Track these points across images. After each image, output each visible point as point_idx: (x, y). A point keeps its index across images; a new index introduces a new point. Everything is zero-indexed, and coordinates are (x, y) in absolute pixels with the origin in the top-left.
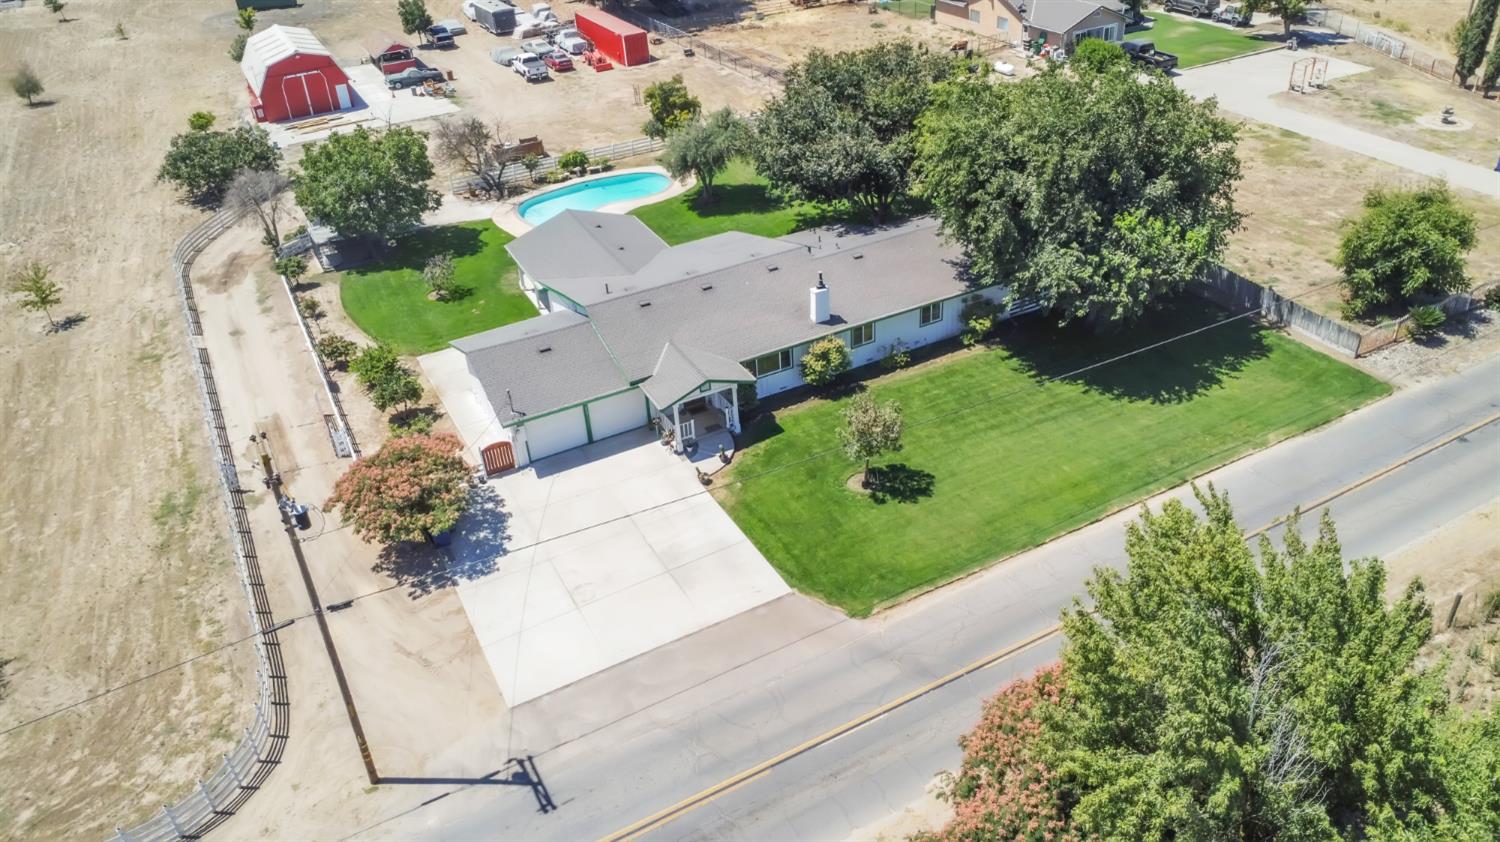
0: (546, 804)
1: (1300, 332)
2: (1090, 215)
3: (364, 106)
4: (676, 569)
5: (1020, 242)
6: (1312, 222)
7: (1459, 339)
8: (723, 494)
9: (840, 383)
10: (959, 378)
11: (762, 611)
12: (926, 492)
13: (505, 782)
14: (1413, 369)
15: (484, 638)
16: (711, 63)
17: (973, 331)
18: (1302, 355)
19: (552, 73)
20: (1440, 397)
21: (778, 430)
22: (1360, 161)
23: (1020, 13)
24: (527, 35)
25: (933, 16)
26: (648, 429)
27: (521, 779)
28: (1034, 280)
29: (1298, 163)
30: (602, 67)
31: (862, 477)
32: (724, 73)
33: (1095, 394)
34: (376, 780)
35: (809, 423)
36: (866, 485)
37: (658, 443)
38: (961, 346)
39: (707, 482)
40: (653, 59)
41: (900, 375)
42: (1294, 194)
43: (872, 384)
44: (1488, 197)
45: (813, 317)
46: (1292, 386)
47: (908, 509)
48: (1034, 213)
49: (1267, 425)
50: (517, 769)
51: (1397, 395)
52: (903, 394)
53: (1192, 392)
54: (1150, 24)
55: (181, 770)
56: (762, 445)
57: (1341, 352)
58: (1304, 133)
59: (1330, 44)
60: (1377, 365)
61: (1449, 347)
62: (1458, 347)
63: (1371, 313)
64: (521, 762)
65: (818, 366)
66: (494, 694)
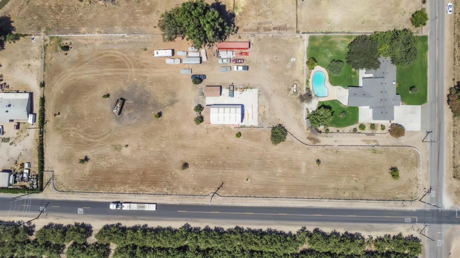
4: (413, 112)
11: (422, 109)
20: (431, 33)
30: (246, 54)
39: (403, 105)
51: (428, 37)
66: (419, 132)
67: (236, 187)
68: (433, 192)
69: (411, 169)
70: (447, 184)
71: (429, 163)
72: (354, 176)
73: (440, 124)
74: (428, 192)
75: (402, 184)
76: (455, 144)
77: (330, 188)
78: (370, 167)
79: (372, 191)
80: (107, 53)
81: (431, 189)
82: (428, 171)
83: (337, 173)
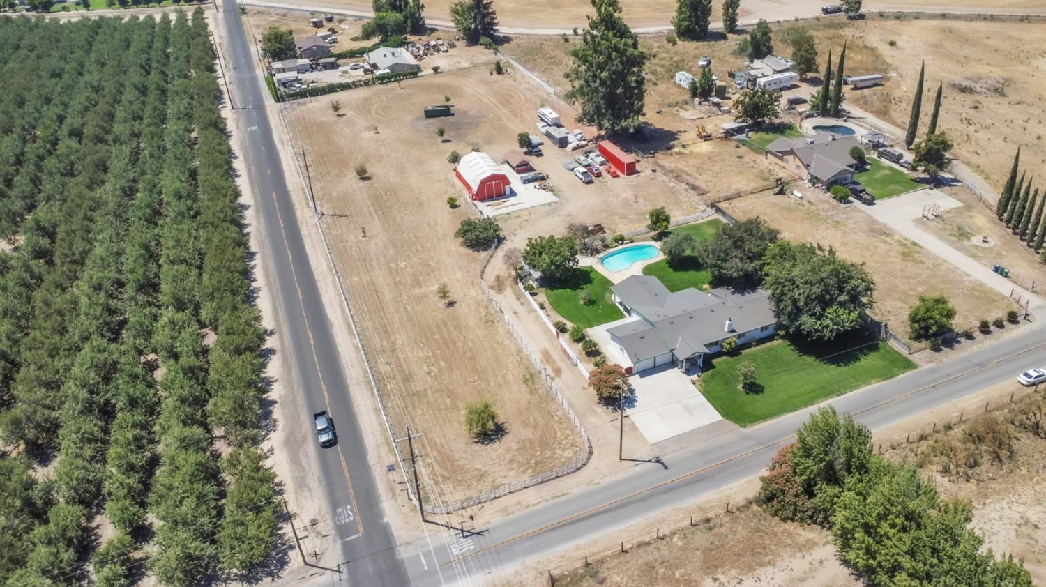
0: (666, 468)
1: (892, 343)
2: (818, 309)
3: (516, 195)
4: (689, 410)
5: (797, 312)
6: (912, 293)
7: (948, 349)
8: (700, 387)
9: (734, 352)
10: (773, 352)
11: (714, 424)
12: (762, 392)
13: (654, 462)
14: (927, 360)
16: (664, 178)
17: (779, 334)
18: (892, 352)
19: (594, 178)
20: (933, 370)
21: (714, 367)
22: (940, 261)
23: (807, 166)
24: (574, 149)
25: (766, 155)
26: (673, 363)
27: (658, 461)
28: (800, 325)
29: (914, 261)
30: (615, 176)
31: (742, 385)
32: (672, 185)
33: (818, 361)
34: (621, 459)
35: (724, 365)
36: (743, 388)
37: (676, 369)
38: (774, 339)
39: (694, 383)
40: (638, 172)
41: (753, 349)
42: (908, 278)
43: (744, 352)
44: (985, 285)
45: (726, 329)
46: (884, 363)
47: (756, 397)
48: (801, 304)
49: (873, 377)
51: (919, 369)
52: (754, 358)
53: (849, 362)
54: (868, 167)
55: (568, 454)
56: (710, 372)
57: (904, 352)
58: (921, 244)
59: (950, 186)
60: (915, 358)
61: (943, 352)
62: (946, 353)
63: (918, 337)
64: (657, 458)
65: (728, 347)
66: (645, 441)
67: (345, 230)
68: (469, 545)
69: (519, 467)
70: (517, 573)
71: (565, 498)
72: (440, 365)
73: (704, 479)
74: (463, 531)
75: (461, 463)
76: (671, 538)
77: (392, 338)
78: (480, 384)
79: (414, 408)
80: (515, 93)
81: (478, 534)
82: (534, 505)
83: (437, 337)
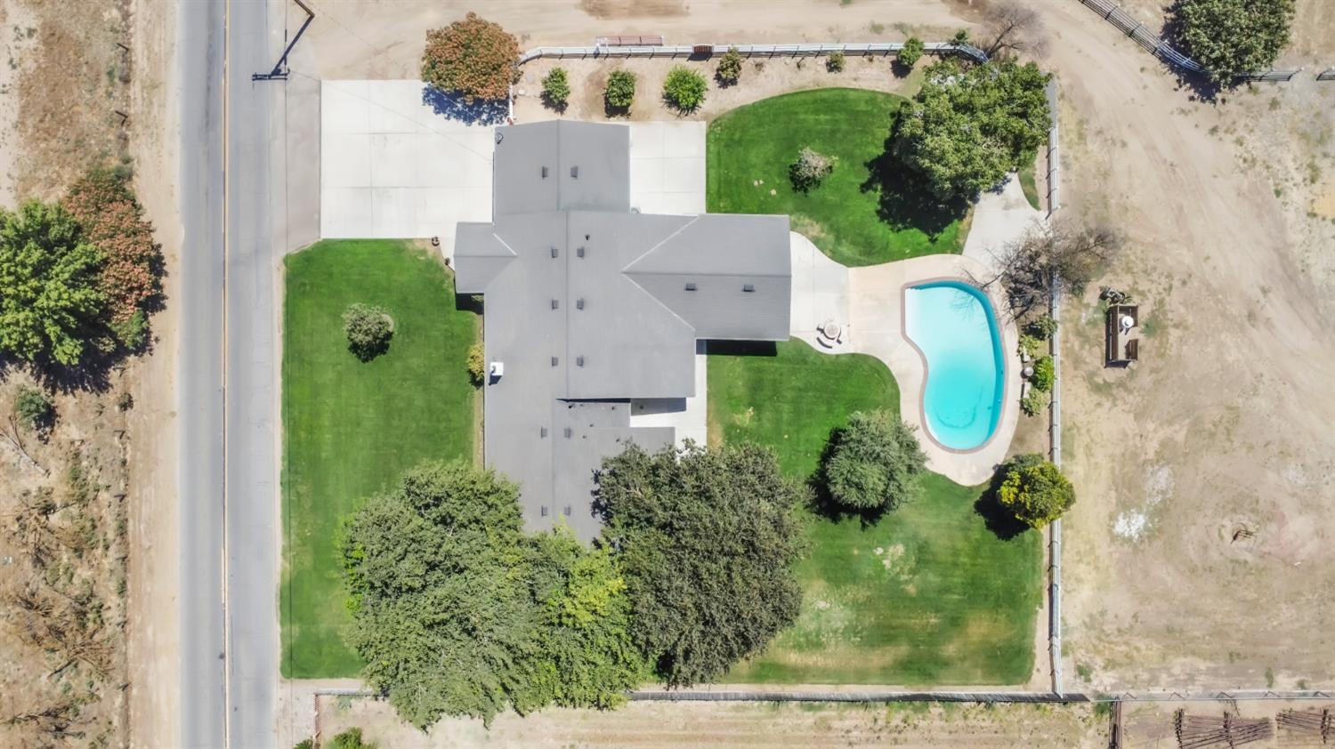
0: (256, 77)
4: (371, 192)
11: (316, 216)
13: (278, 65)
15: (375, 84)
34: (312, 16)
50: (283, 72)
64: (286, 75)
66: (335, 76)
76: (119, 9)
